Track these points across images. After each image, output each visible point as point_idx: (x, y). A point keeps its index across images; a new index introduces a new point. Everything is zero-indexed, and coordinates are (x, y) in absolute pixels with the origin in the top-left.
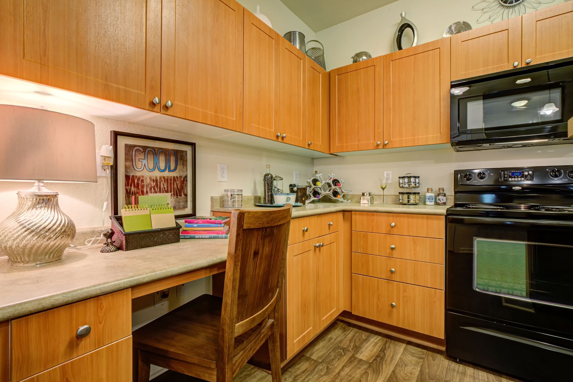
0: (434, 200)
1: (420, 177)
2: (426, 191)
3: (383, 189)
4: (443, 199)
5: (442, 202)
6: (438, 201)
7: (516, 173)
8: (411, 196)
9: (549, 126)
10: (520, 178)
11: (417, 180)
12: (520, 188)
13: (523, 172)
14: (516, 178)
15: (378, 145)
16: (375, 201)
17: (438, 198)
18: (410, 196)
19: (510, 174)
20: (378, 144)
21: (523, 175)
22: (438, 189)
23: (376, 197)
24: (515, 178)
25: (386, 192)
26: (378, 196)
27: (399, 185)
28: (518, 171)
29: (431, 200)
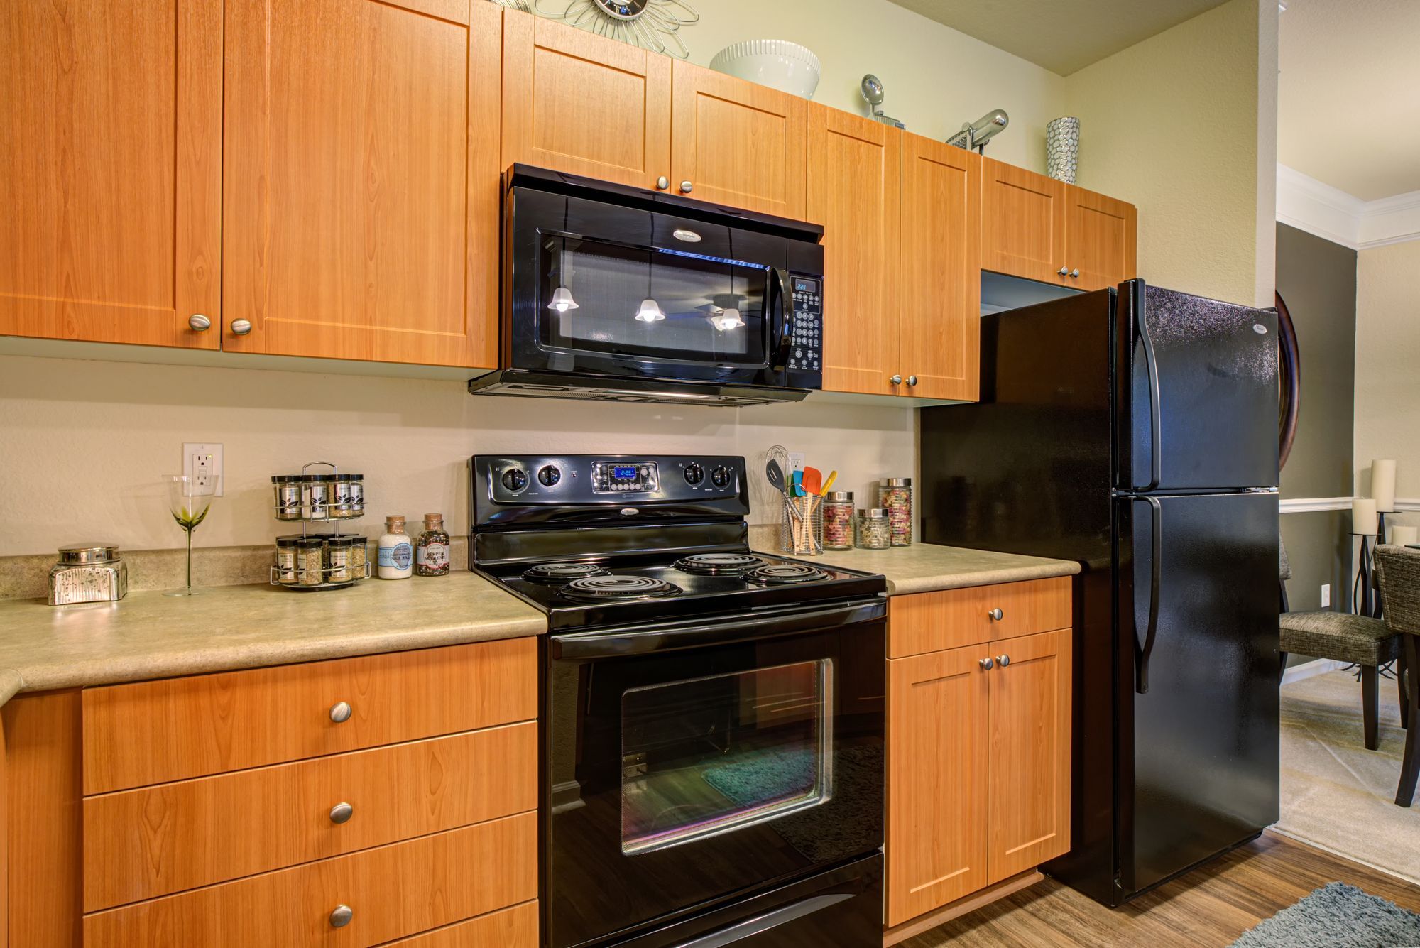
0: (410, 562)
1: (364, 477)
2: (384, 527)
3: (189, 526)
4: (442, 554)
5: (441, 562)
6: (423, 561)
7: (625, 469)
8: (339, 554)
9: (728, 367)
10: (632, 483)
11: (355, 490)
12: (636, 511)
13: (638, 469)
14: (626, 483)
15: (193, 331)
16: (136, 582)
17: (423, 551)
18: (333, 553)
19: (613, 472)
20: (196, 324)
21: (638, 474)
22: (423, 519)
23: (138, 560)
24: (623, 483)
25: (201, 537)
26: (153, 557)
27: (283, 511)
28: (629, 466)
29: (404, 562)
